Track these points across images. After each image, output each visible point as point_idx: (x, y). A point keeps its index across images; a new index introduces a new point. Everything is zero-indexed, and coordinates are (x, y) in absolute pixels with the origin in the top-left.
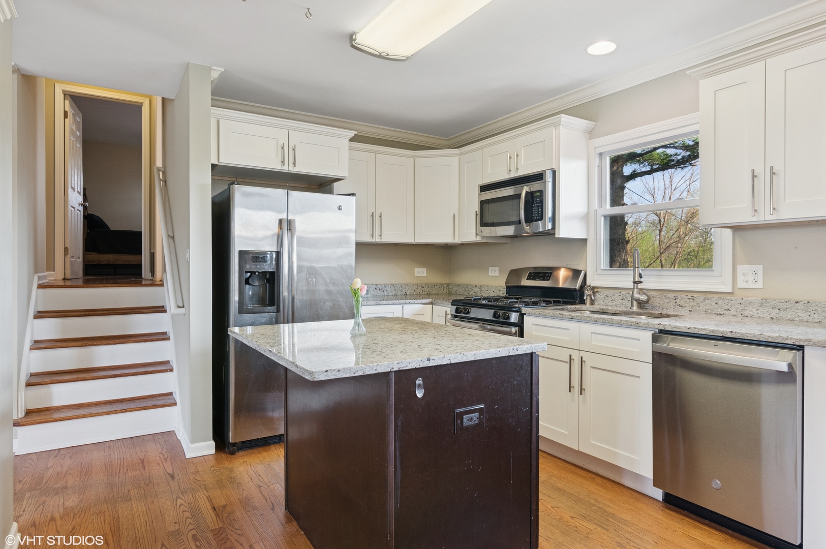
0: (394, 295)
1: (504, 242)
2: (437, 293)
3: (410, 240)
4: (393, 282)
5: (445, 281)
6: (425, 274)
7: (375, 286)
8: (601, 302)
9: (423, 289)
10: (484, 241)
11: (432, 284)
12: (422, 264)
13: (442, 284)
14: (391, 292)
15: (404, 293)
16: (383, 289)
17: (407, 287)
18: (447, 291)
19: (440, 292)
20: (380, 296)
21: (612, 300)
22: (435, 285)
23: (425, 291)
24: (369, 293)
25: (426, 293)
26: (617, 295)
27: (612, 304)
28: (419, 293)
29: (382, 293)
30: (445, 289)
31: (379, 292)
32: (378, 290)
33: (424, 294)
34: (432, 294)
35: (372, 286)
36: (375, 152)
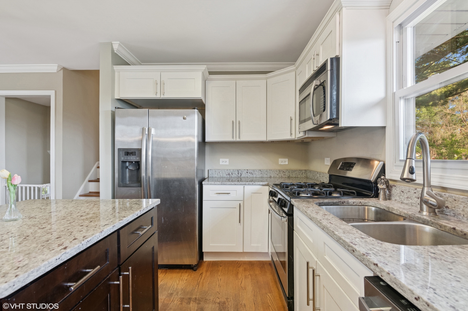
0: (261, 177)
1: (332, 136)
2: (296, 176)
3: (263, 138)
4: (261, 168)
5: (303, 168)
6: (287, 163)
7: (247, 171)
8: (397, 198)
9: (284, 173)
10: (307, 136)
11: (292, 170)
12: (284, 156)
13: (301, 170)
14: (259, 175)
15: (269, 176)
16: (253, 173)
17: (271, 172)
18: (305, 175)
19: (299, 176)
20: (251, 177)
21: (408, 198)
22: (294, 171)
23: (286, 174)
24: (242, 175)
25: (286, 176)
26: (413, 192)
27: (407, 202)
28: (281, 176)
29: (251, 176)
30: (303, 174)
31: (249, 175)
32: (249, 173)
33: (285, 177)
34: (292, 177)
35: (244, 171)
36: (236, 80)
